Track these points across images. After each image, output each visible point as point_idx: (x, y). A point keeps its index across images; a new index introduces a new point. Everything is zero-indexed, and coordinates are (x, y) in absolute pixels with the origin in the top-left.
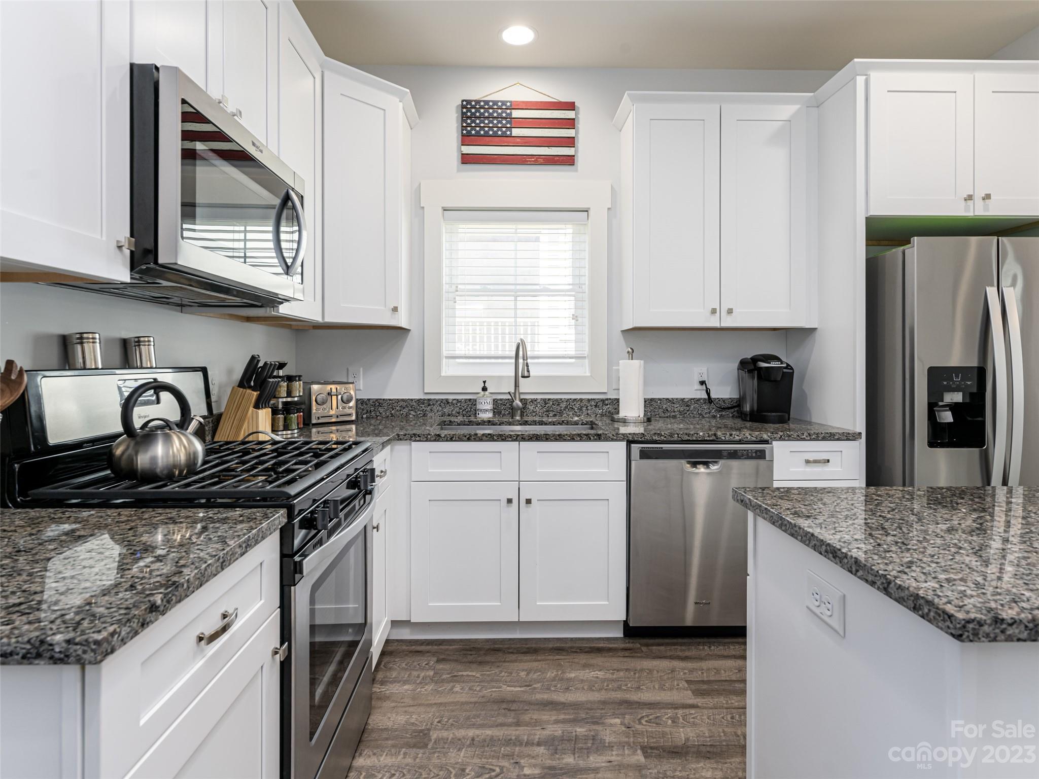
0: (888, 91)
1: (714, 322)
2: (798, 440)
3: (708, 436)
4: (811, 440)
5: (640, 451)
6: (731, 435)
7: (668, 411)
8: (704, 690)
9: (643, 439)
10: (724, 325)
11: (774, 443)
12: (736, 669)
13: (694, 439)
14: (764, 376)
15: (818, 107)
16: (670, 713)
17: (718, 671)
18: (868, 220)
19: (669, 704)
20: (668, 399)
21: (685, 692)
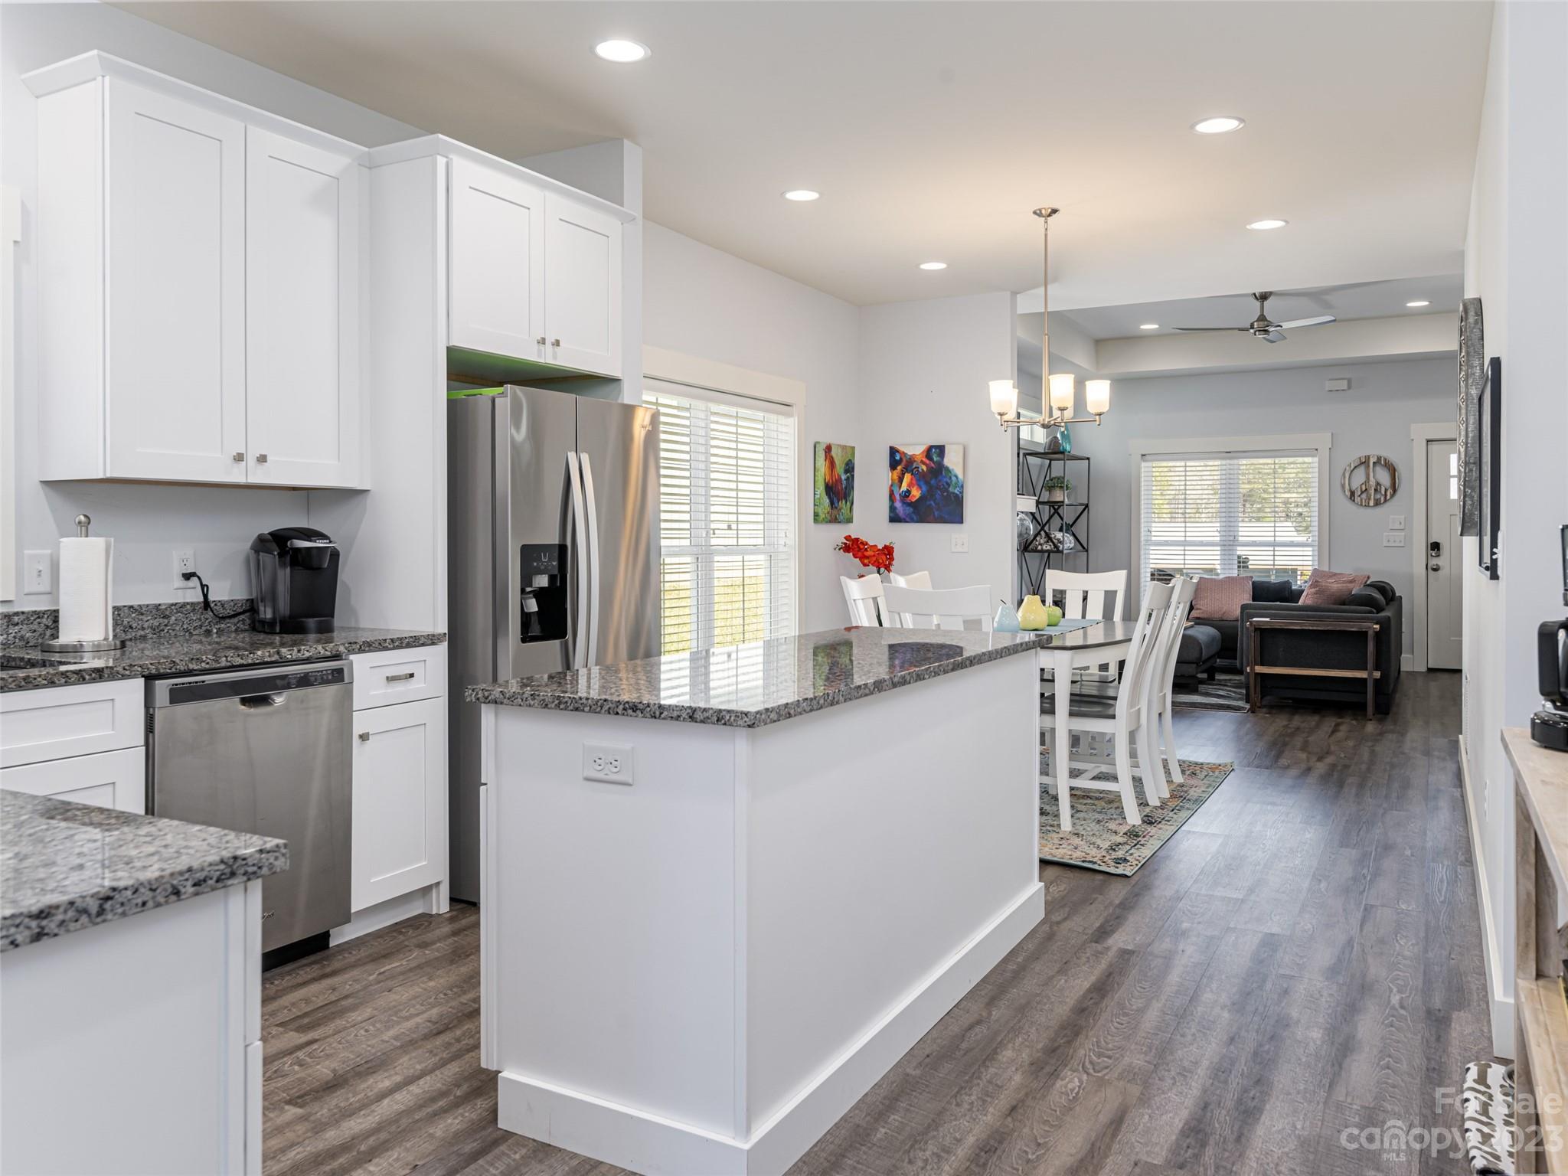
0: (470, 188)
1: (237, 476)
2: (380, 650)
3: (269, 656)
4: (394, 648)
5: (171, 690)
6: (299, 651)
7: (131, 627)
8: (309, 1023)
9: (173, 670)
10: (253, 479)
11: (352, 657)
12: (328, 990)
13: (250, 661)
14: (302, 561)
15: (370, 168)
16: (288, 1060)
17: (307, 1001)
18: (451, 351)
19: (279, 1054)
20: (132, 607)
21: (286, 1035)
